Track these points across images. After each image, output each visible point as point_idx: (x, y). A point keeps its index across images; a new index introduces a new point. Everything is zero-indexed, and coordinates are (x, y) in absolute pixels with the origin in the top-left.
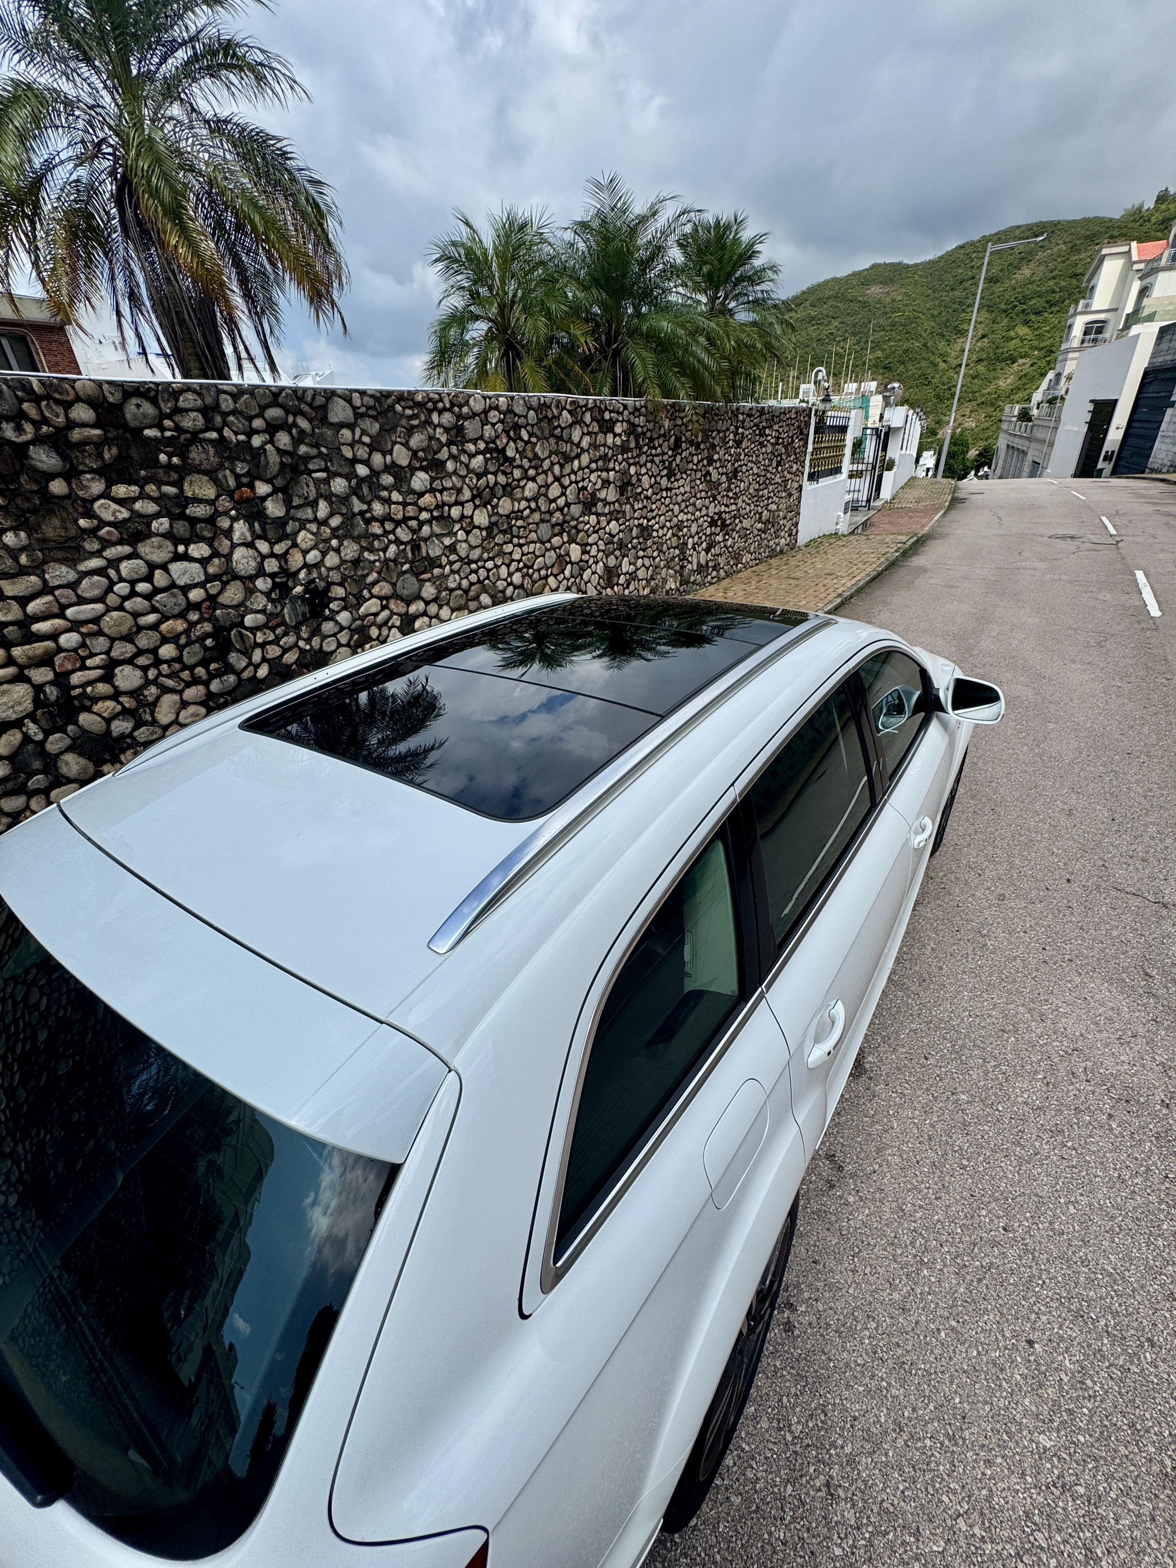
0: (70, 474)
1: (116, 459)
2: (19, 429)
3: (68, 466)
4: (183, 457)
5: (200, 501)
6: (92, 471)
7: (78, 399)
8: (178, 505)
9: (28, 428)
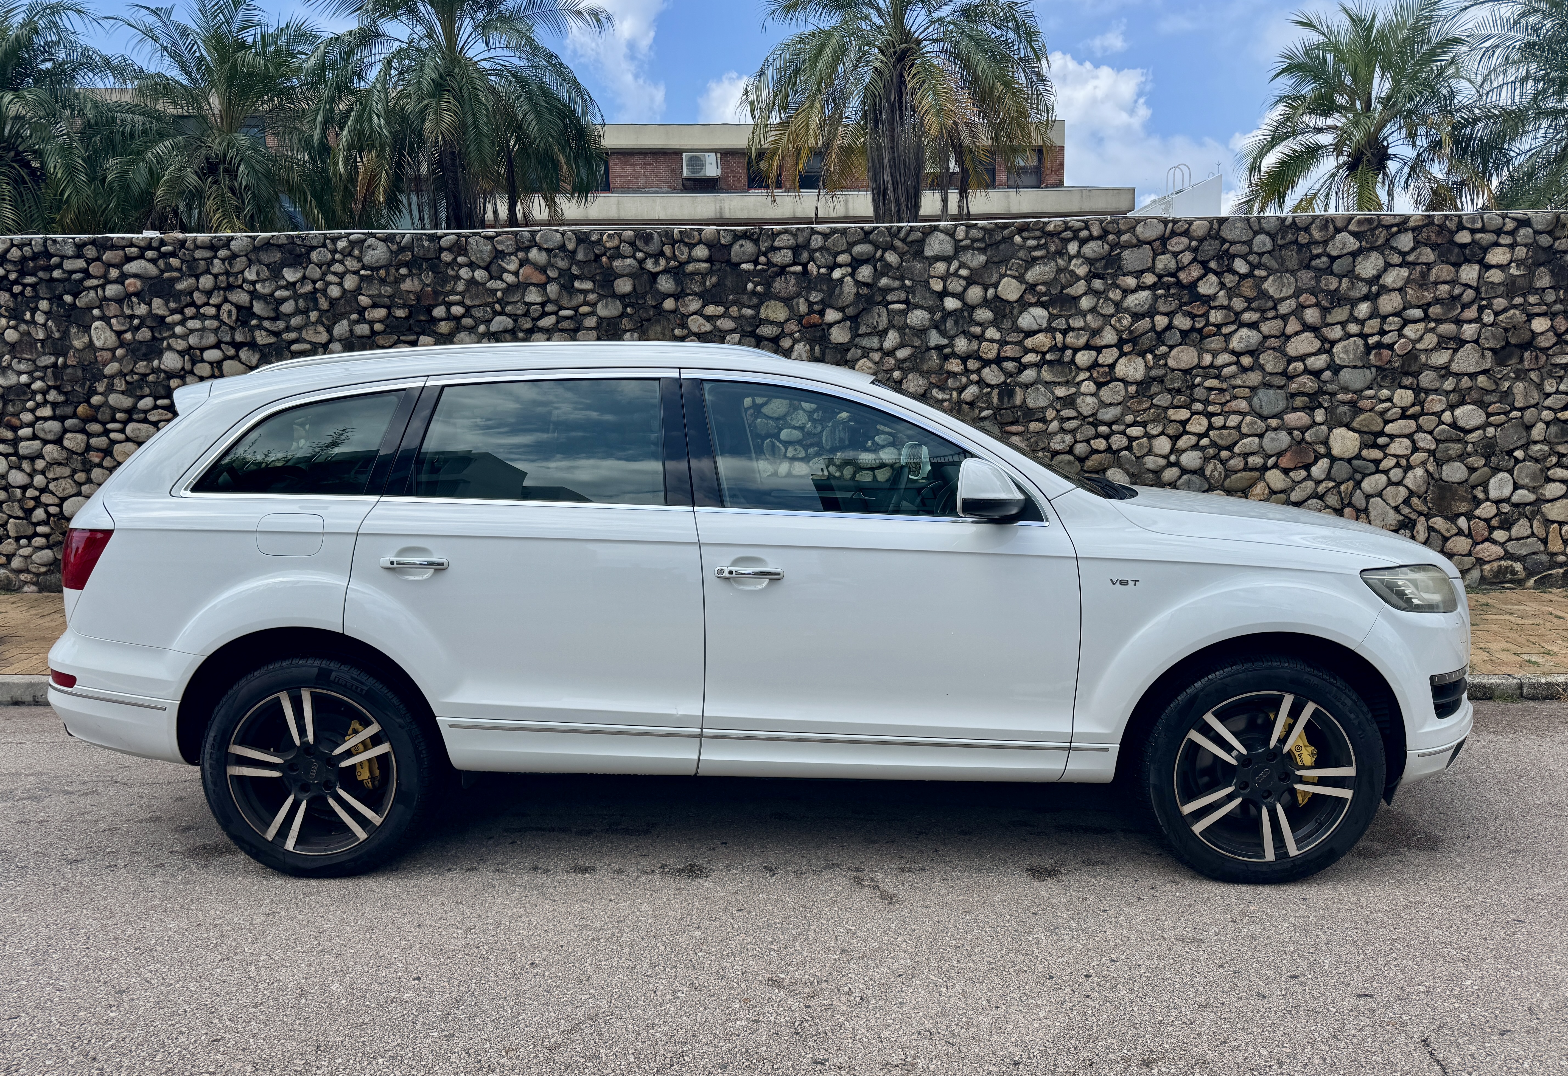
0: (678, 296)
1: (714, 286)
2: (657, 263)
3: (679, 289)
4: (768, 285)
5: (771, 323)
6: (695, 294)
7: (700, 242)
8: (751, 325)
9: (663, 262)
